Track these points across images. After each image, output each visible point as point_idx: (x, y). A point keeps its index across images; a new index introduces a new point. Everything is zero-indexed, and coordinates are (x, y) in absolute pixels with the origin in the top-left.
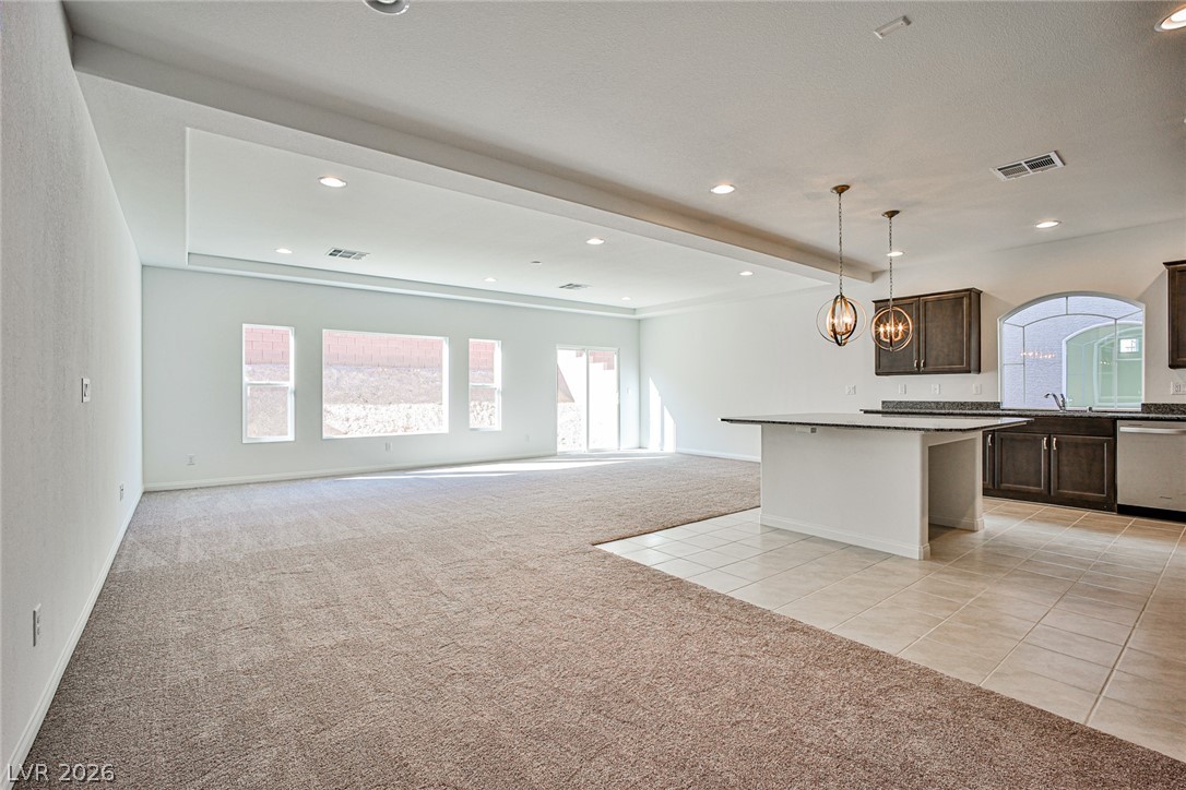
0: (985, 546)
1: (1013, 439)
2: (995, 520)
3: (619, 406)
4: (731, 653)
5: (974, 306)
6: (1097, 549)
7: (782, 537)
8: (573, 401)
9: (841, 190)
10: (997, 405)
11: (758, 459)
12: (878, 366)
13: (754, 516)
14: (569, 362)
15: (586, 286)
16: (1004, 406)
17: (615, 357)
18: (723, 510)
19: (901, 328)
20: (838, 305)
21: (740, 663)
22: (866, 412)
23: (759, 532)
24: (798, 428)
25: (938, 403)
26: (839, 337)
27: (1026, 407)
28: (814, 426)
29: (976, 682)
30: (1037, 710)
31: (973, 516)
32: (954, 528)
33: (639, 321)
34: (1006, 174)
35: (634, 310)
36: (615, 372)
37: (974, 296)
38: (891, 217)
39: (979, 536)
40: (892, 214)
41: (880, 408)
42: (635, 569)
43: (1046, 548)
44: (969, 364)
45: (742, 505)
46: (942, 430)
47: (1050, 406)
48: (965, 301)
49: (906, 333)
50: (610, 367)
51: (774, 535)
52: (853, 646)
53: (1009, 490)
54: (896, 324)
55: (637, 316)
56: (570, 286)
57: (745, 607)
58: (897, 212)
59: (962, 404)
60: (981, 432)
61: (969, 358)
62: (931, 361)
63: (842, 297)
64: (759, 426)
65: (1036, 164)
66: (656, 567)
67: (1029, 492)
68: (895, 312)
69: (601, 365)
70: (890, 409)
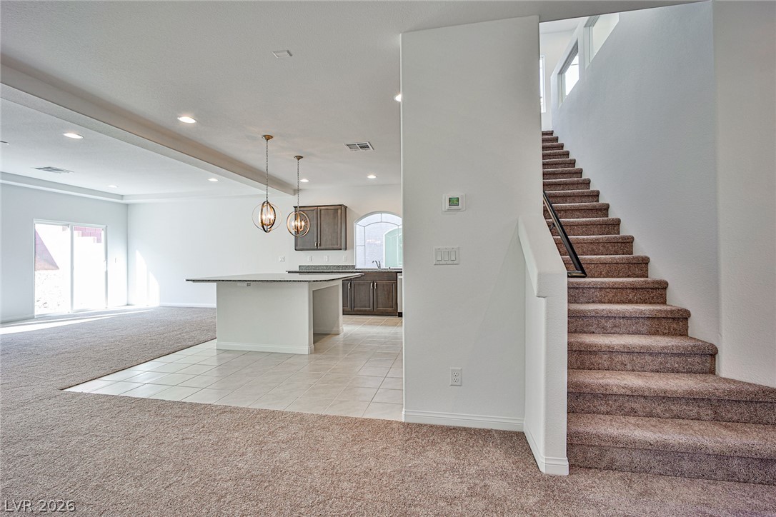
0: (344, 341)
1: (359, 284)
2: (350, 327)
3: (107, 273)
4: (176, 439)
5: (343, 214)
6: (386, 335)
7: (230, 355)
8: (57, 268)
9: (268, 138)
10: (353, 267)
11: (215, 305)
12: (296, 245)
13: (213, 345)
14: (51, 235)
15: (68, 171)
16: (357, 267)
17: (103, 233)
18: (190, 344)
19: (303, 223)
20: (265, 209)
21: (181, 444)
22: (289, 272)
23: (215, 354)
24: (239, 284)
25: (327, 266)
26: (265, 227)
27: (365, 267)
28: (249, 282)
29: (320, 413)
30: (343, 417)
31: (338, 327)
32: (329, 334)
33: (127, 205)
34: (350, 148)
35: (122, 197)
36: (103, 244)
37: (343, 208)
38: (298, 159)
39: (341, 336)
40: (299, 158)
41: (298, 270)
42: (102, 400)
43: (368, 337)
44: (341, 245)
45: (205, 338)
46: (317, 281)
47: (375, 266)
48: (339, 211)
49: (306, 226)
50: (99, 241)
51: (226, 355)
52: (260, 411)
53: (358, 311)
54: (301, 221)
55: (124, 201)
56: (49, 169)
57: (193, 406)
58: (302, 157)
59: (339, 266)
60: (341, 280)
61: (341, 242)
62: (323, 243)
63: (268, 203)
64: (215, 284)
65: (364, 147)
66: (95, 392)
67: (366, 311)
68: (300, 214)
69: (91, 238)
70: (304, 270)
